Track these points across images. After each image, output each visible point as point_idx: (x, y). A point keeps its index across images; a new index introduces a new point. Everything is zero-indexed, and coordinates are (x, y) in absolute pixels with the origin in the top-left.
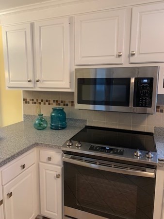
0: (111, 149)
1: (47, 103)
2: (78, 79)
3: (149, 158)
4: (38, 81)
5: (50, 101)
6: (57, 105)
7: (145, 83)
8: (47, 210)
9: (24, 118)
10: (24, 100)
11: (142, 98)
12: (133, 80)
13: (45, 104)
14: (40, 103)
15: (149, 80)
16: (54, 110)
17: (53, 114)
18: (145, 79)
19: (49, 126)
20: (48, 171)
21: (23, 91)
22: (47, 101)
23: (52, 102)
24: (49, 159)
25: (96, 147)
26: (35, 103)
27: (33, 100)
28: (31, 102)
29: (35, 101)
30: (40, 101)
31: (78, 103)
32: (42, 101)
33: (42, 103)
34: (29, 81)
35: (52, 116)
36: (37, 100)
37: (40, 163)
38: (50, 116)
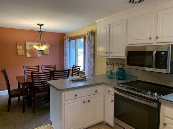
0: (137, 90)
1: (117, 65)
2: (128, 52)
3: (155, 96)
4: (110, 53)
5: (119, 64)
6: (122, 66)
7: (163, 54)
8: (107, 119)
9: (106, 72)
10: (106, 63)
11: (161, 63)
12: (155, 53)
13: (116, 65)
14: (114, 65)
15: (165, 53)
16: (119, 69)
17: (118, 71)
18: (163, 52)
19: (115, 77)
20: (108, 98)
21: (107, 58)
22: (117, 64)
23: (120, 64)
24: (109, 91)
25: (130, 88)
26: (112, 65)
27: (111, 63)
28: (109, 64)
29: (112, 63)
30: (114, 64)
31: (127, 65)
32: (115, 63)
33: (115, 65)
34: (106, 53)
35: (117, 72)
36: (113, 63)
37: (106, 94)
38: (116, 72)
